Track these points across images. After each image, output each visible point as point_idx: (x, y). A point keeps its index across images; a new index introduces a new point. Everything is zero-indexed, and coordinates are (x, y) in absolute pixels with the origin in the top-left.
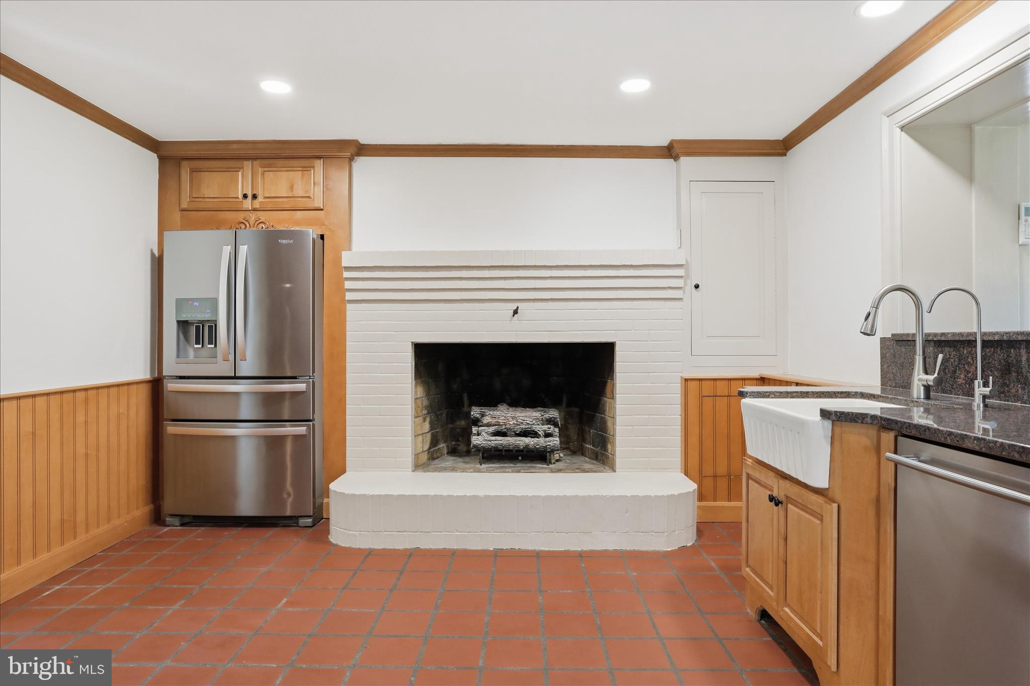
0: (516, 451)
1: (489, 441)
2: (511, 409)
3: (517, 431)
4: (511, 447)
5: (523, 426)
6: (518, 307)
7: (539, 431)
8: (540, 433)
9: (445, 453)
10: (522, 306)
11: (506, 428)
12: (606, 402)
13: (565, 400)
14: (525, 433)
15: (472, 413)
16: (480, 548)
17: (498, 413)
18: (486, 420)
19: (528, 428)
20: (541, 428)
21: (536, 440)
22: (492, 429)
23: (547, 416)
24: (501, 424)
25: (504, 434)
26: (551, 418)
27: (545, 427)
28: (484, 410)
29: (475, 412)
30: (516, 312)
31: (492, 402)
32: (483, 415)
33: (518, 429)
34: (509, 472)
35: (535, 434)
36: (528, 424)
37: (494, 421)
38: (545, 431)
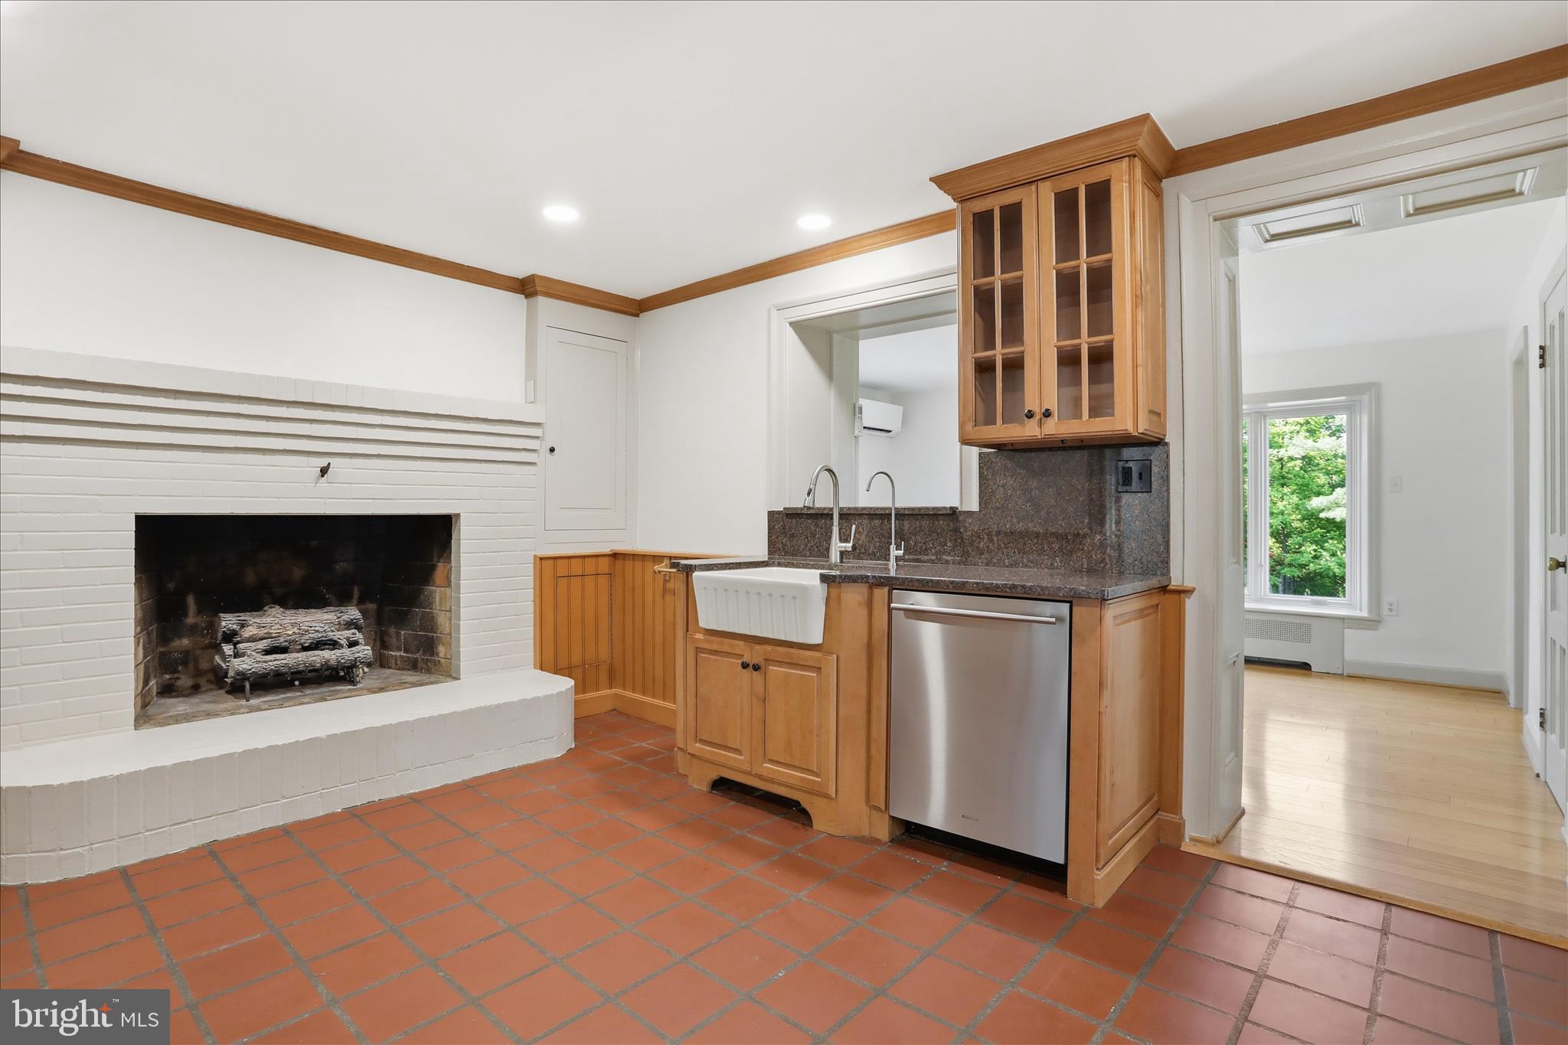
0: (310, 671)
1: (264, 662)
2: (288, 612)
3: (305, 643)
4: (301, 667)
5: (315, 635)
6: (328, 464)
7: (338, 639)
8: (342, 642)
10: (333, 462)
11: (286, 641)
12: (432, 593)
13: (357, 591)
14: (317, 645)
15: (223, 624)
17: (269, 620)
18: (249, 632)
19: (323, 636)
20: (342, 636)
21: (338, 652)
22: (262, 645)
23: (346, 617)
24: (274, 635)
25: (283, 650)
26: (352, 620)
27: (348, 633)
28: (243, 616)
29: (228, 621)
30: (324, 471)
31: (254, 603)
32: (243, 626)
33: (306, 640)
35: (334, 645)
36: (317, 631)
37: (262, 632)
38: (348, 639)
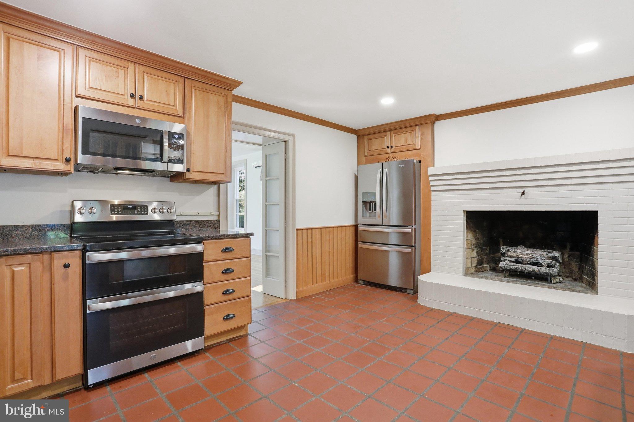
0: (527, 273)
1: (510, 265)
2: (526, 249)
3: (528, 262)
4: (523, 271)
5: (533, 260)
6: (524, 191)
7: (543, 263)
8: (544, 264)
9: (488, 269)
10: (526, 190)
11: (521, 259)
12: (594, 249)
13: (568, 247)
14: (533, 264)
15: (501, 249)
16: (489, 320)
17: (517, 251)
18: (510, 254)
19: (536, 260)
20: (545, 262)
21: (540, 268)
22: (512, 259)
23: (550, 255)
24: (520, 257)
25: (520, 263)
26: (553, 256)
27: (548, 261)
28: (509, 248)
29: (503, 249)
30: (523, 193)
31: (515, 244)
32: (508, 251)
33: (529, 261)
34: (519, 284)
35: (541, 265)
36: (538, 258)
37: (514, 255)
38: (547, 263)
